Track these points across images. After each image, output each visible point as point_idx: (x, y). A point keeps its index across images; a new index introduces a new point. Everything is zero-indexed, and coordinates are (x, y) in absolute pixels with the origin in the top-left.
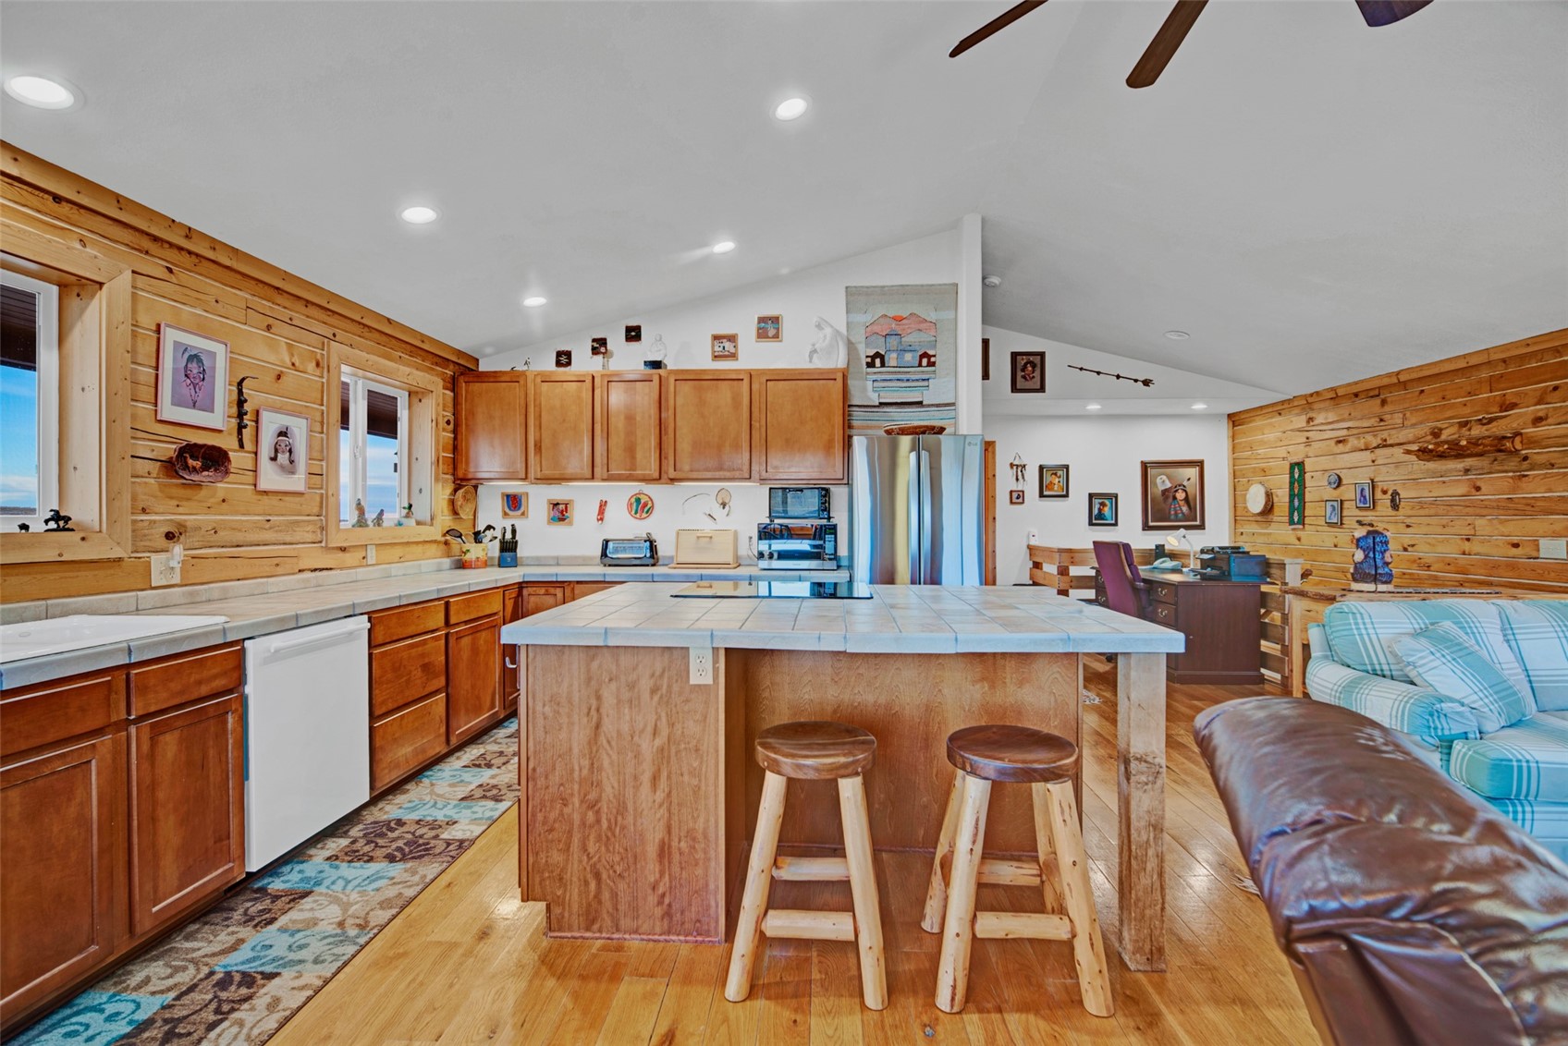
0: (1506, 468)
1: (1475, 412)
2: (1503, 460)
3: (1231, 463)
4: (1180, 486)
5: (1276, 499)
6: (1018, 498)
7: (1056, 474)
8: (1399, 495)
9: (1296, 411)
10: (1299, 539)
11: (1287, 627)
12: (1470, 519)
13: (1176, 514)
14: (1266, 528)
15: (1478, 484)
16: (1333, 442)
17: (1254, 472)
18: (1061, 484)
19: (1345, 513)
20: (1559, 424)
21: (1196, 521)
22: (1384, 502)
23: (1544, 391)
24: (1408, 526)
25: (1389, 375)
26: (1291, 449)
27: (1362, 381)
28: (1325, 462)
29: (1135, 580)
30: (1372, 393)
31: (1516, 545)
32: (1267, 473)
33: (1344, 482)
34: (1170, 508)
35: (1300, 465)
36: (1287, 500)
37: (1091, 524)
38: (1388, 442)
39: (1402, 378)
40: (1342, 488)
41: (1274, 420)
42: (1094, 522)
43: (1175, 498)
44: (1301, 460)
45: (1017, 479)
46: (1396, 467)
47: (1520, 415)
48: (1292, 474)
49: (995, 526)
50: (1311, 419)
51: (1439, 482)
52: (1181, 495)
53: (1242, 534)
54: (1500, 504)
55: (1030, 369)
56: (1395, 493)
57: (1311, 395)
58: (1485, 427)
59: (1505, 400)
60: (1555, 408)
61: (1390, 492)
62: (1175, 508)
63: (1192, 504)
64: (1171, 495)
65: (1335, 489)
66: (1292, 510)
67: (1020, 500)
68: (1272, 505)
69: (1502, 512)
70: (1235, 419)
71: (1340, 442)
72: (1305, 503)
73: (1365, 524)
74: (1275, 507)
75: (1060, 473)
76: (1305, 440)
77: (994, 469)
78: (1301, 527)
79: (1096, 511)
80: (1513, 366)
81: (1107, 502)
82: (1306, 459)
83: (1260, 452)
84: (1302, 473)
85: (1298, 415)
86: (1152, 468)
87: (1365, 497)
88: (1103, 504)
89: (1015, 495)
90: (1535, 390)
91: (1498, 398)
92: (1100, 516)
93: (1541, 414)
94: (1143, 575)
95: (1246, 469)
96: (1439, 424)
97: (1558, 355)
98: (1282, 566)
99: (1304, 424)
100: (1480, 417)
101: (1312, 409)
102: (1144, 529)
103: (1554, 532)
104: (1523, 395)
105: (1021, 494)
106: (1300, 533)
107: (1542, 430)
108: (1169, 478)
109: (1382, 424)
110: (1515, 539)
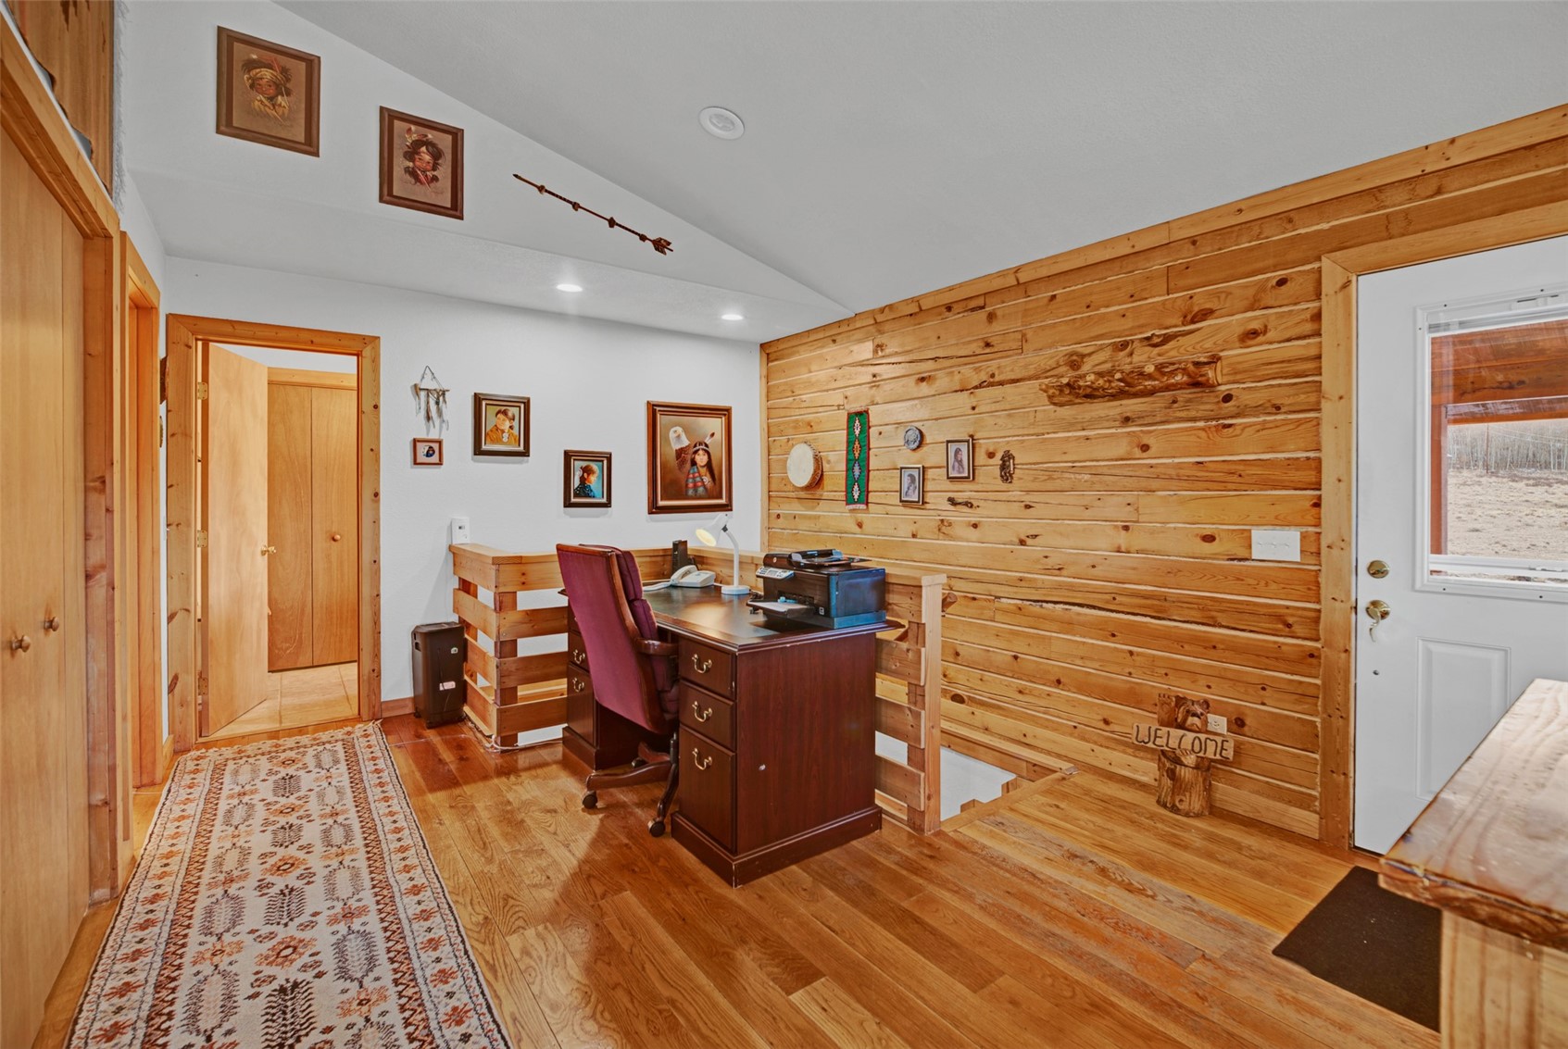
0: (1193, 414)
1: (1139, 327)
2: (1189, 401)
3: (765, 416)
4: (700, 445)
5: (826, 467)
6: (428, 455)
7: (505, 413)
8: (1014, 458)
9: (858, 335)
10: (860, 525)
11: (923, 712)
12: (1130, 497)
13: (695, 487)
14: (813, 508)
15: (1145, 440)
16: (912, 381)
17: (795, 428)
18: (515, 431)
19: (929, 486)
20: (1289, 340)
21: (721, 498)
22: (990, 470)
23: (1262, 287)
24: (1028, 507)
25: (1002, 274)
26: (849, 392)
27: (961, 285)
28: (902, 412)
29: (643, 637)
30: (973, 304)
31: (1209, 539)
32: (815, 428)
33: (928, 439)
34: (688, 478)
35: (862, 415)
36: (843, 467)
37: (568, 504)
38: (997, 378)
39: (1023, 277)
40: (925, 449)
41: (825, 350)
42: (573, 500)
43: (694, 463)
44: (864, 409)
45: (428, 418)
46: (1009, 415)
47: (1218, 328)
48: (850, 428)
49: (377, 510)
50: (879, 347)
51: (1079, 438)
52: (701, 459)
53: (778, 516)
54: (1182, 472)
55: (427, 158)
56: (1008, 457)
57: (882, 310)
58: (1157, 350)
59: (1192, 305)
60: (1281, 315)
61: (999, 455)
62: (694, 478)
63: (716, 472)
64: (689, 458)
65: (914, 450)
66: (850, 482)
67: (435, 459)
68: (822, 475)
69: (1185, 484)
70: (770, 351)
71: (922, 379)
72: (869, 471)
73: (960, 504)
74: (825, 477)
75: (513, 411)
76: (869, 378)
77: (377, 394)
78: (863, 507)
79: (576, 482)
80: (1209, 249)
81: (595, 466)
82: (871, 408)
83: (804, 397)
84: (866, 427)
85: (860, 341)
86: (664, 413)
87: (960, 462)
88: (587, 470)
89: (422, 449)
90: (1246, 287)
91: (1179, 302)
92: (584, 490)
93: (1255, 325)
94: (658, 622)
95: (784, 423)
96: (1079, 348)
97: (1289, 226)
98: (915, 590)
99: (870, 355)
100: (1149, 334)
101: (881, 332)
102: (650, 512)
103: (1276, 518)
104: (1223, 296)
105: (436, 446)
106: (861, 516)
107: (1256, 351)
108: (686, 431)
109: (988, 350)
110: (1208, 529)
